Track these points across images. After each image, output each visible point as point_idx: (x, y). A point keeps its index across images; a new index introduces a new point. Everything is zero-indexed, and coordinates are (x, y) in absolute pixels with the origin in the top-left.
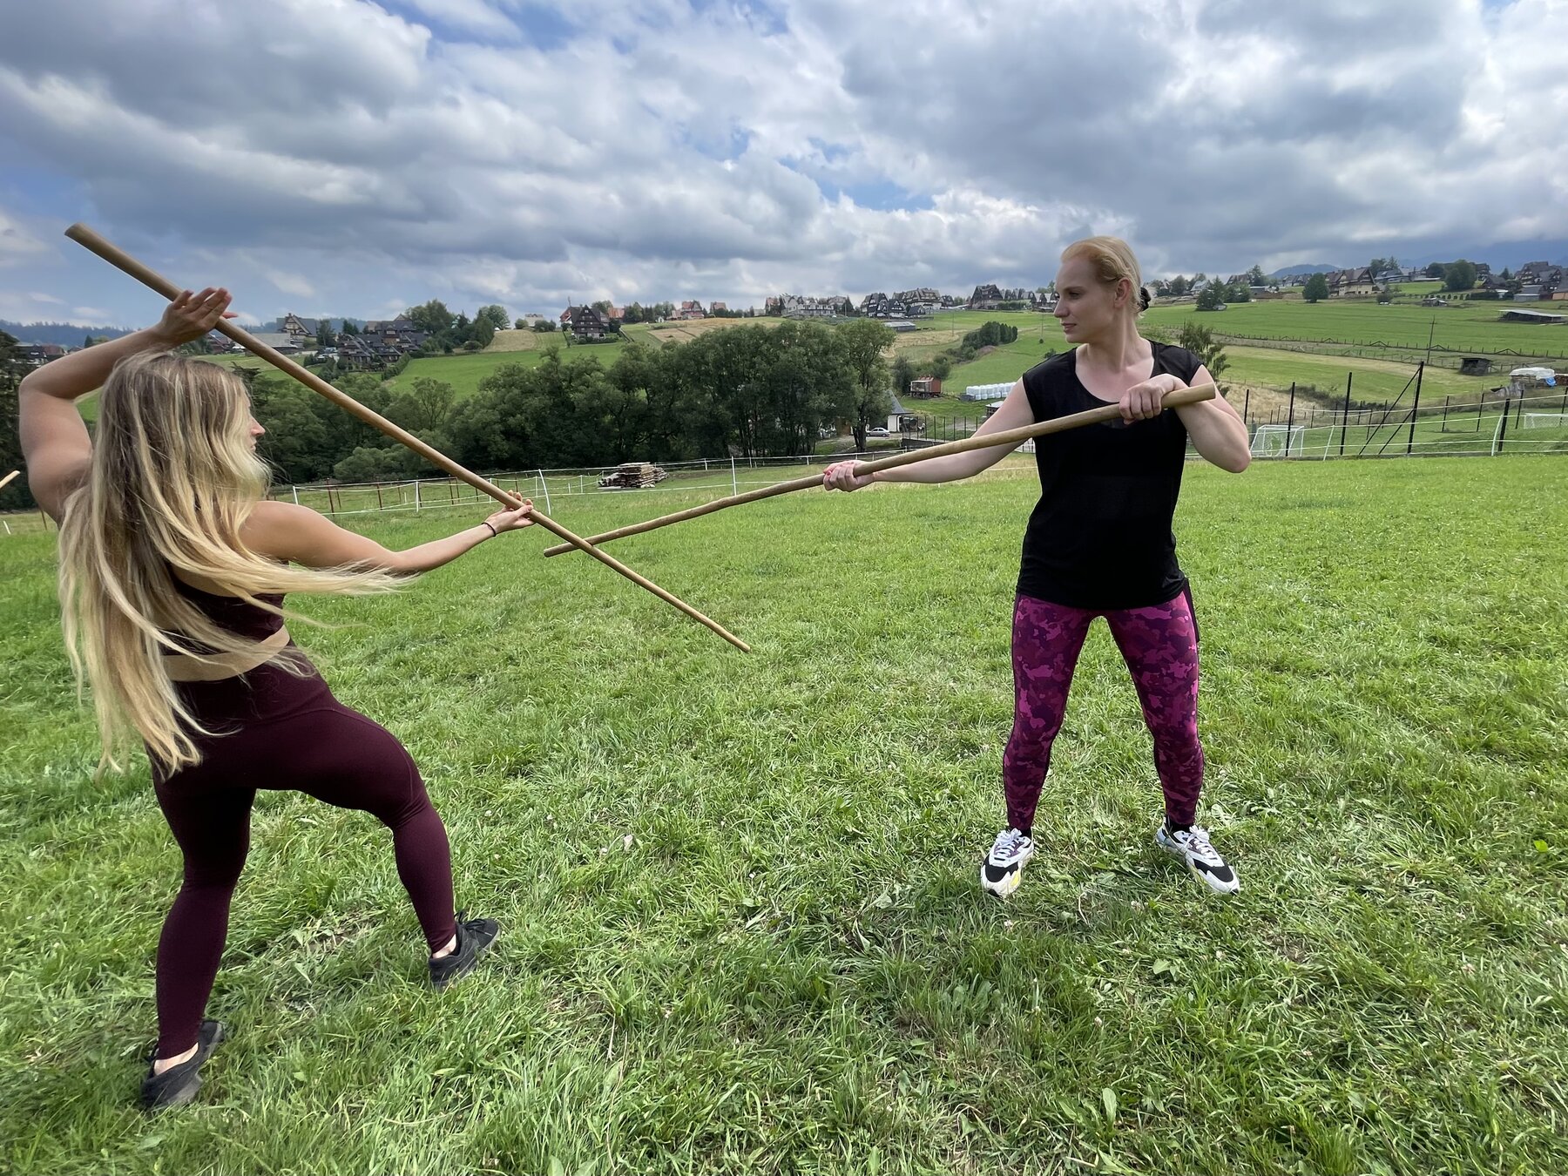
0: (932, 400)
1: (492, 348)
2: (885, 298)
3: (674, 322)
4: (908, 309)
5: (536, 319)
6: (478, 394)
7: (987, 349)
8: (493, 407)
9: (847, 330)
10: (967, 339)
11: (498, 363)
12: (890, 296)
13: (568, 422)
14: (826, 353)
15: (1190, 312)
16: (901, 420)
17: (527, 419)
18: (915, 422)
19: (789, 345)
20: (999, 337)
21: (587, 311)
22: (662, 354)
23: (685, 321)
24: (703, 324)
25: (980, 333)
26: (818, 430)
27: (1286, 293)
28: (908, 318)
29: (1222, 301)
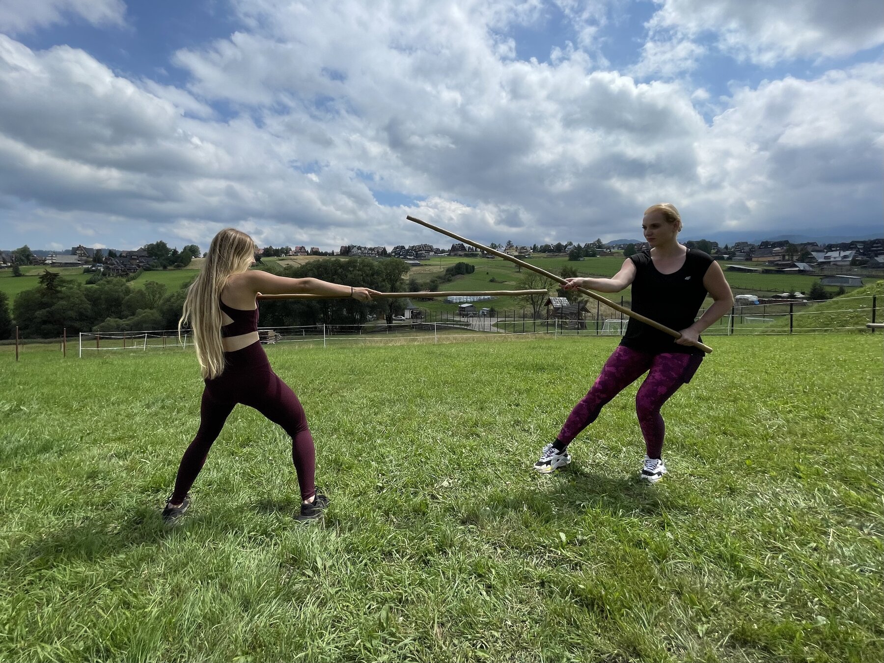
0: (430, 302)
1: (190, 267)
2: (405, 248)
3: (291, 257)
4: (417, 254)
6: (179, 290)
7: (459, 276)
9: (385, 263)
10: (448, 270)
11: (192, 275)
15: (565, 260)
16: (412, 312)
18: (419, 313)
20: (465, 270)
23: (296, 257)
24: (306, 258)
25: (455, 268)
26: (366, 316)
27: (615, 253)
28: (416, 259)
29: (582, 256)
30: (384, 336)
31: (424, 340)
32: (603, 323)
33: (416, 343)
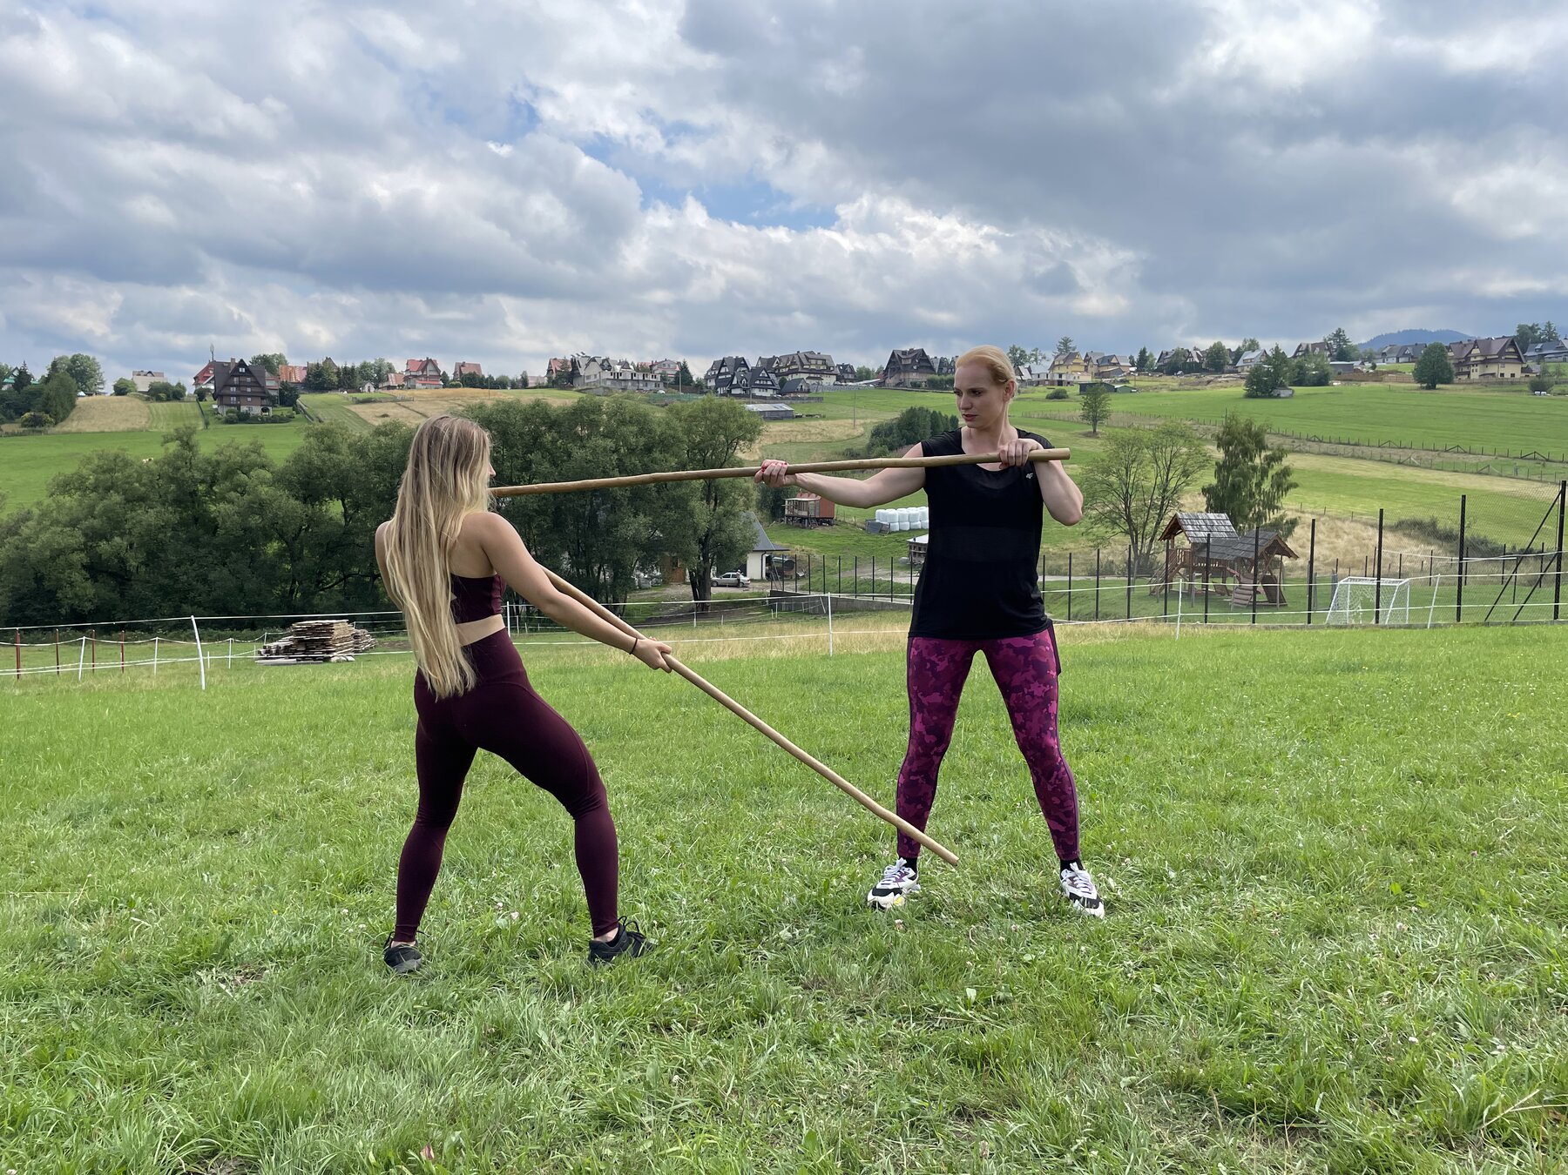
0: (820, 531)
1: (71, 425)
2: (745, 365)
3: (391, 392)
4: (782, 383)
5: (150, 379)
6: (47, 501)
8: (73, 523)
9: (685, 414)
10: (877, 433)
11: (87, 450)
12: (753, 363)
13: (202, 551)
14: (648, 449)
15: (1236, 399)
16: (769, 560)
17: (131, 545)
18: (791, 564)
19: (589, 435)
21: (242, 370)
22: (372, 443)
23: (409, 392)
24: (441, 397)
25: (899, 425)
26: (631, 573)
27: (1388, 373)
28: (782, 399)
29: (1287, 383)
30: (686, 633)
31: (798, 645)
32: (1334, 587)
33: (773, 654)
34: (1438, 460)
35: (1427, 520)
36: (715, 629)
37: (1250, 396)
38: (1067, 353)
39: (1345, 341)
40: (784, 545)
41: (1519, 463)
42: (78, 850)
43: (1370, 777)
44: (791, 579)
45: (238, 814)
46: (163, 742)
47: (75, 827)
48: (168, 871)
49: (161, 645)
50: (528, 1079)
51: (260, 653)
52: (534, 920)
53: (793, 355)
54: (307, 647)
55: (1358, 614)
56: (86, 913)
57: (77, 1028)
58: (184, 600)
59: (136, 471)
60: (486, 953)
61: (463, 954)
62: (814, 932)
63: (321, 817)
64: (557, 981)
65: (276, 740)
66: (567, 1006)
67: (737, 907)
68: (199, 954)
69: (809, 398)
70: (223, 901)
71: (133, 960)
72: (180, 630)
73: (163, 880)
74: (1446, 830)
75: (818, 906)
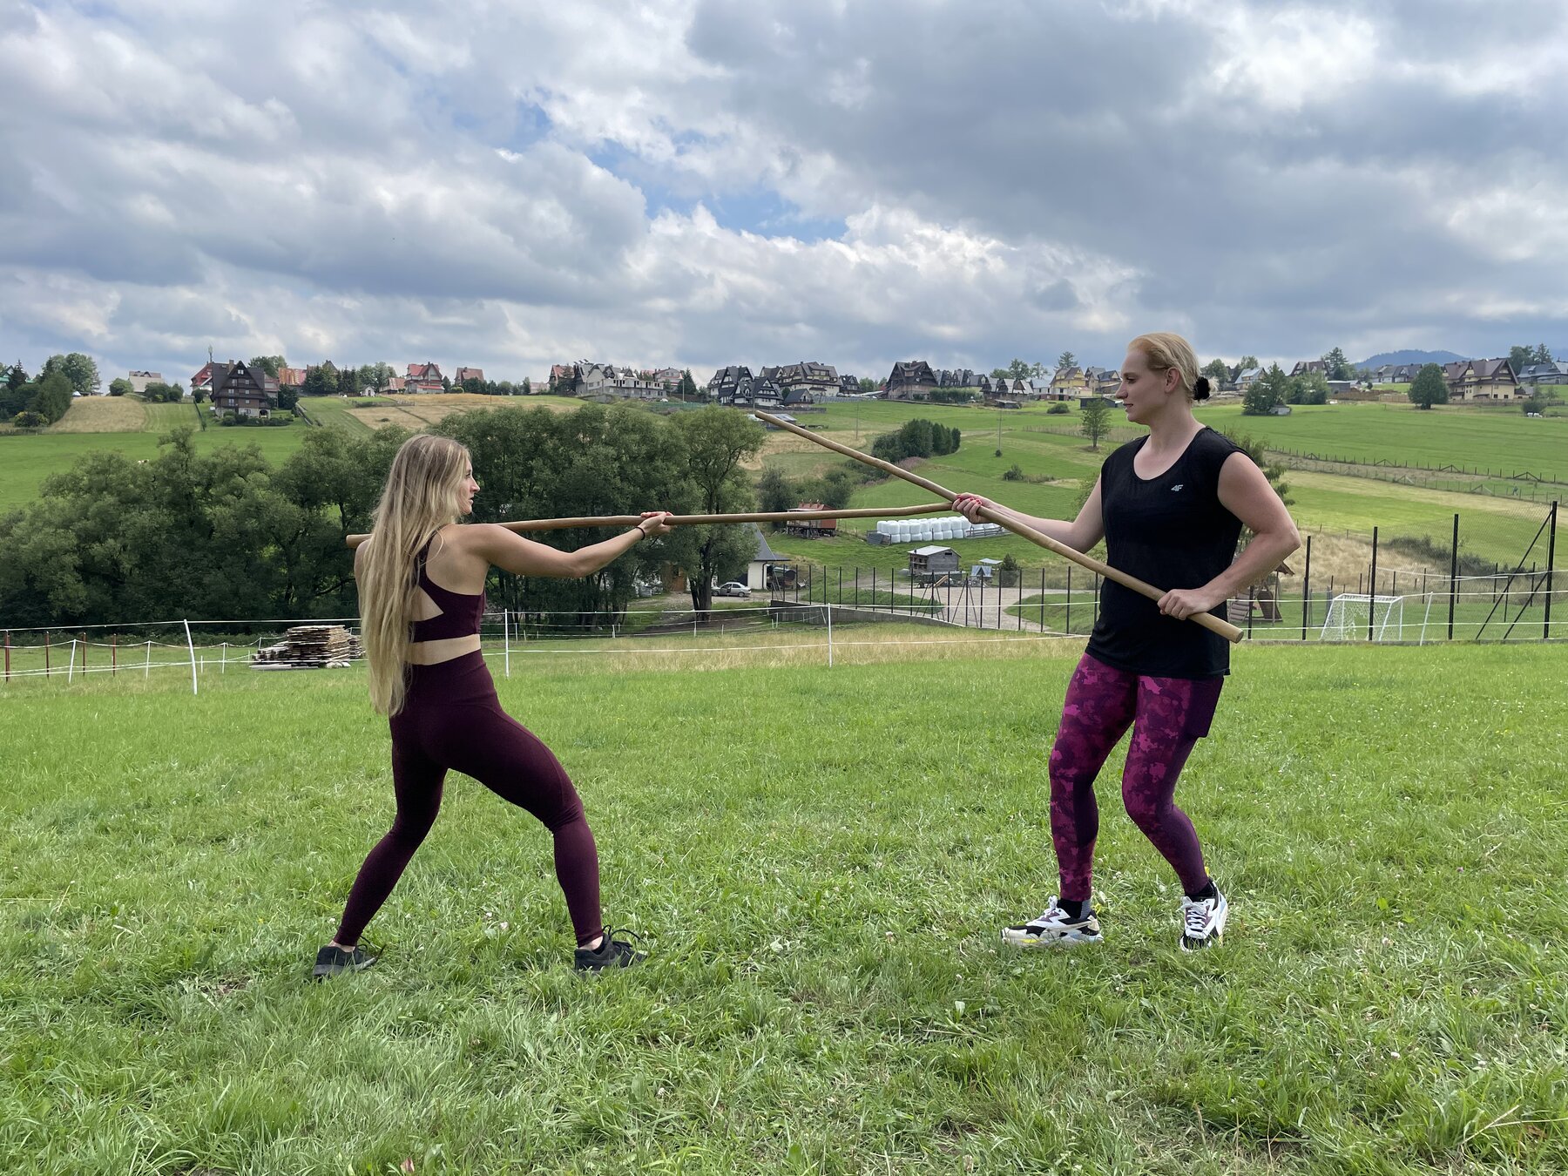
0: (821, 541)
1: (66, 425)
2: (749, 375)
4: (786, 393)
5: (147, 380)
7: (912, 461)
8: (67, 525)
9: (688, 422)
10: (879, 444)
11: (82, 451)
12: (756, 372)
13: (198, 554)
15: (1234, 417)
16: (770, 570)
17: (124, 547)
18: (792, 575)
19: (591, 443)
20: (931, 444)
21: (241, 372)
22: (374, 447)
23: (410, 397)
24: (443, 402)
25: (901, 437)
26: (632, 582)
27: (1383, 392)
28: (785, 409)
29: (1284, 401)
30: (685, 642)
31: (798, 656)
32: (1329, 604)
33: (773, 664)
34: (1431, 479)
35: (1421, 538)
36: (715, 639)
37: (1247, 413)
38: (1068, 368)
39: (1342, 361)
40: (786, 555)
41: (1511, 482)
42: (61, 856)
43: (1361, 793)
44: (792, 590)
45: (226, 821)
46: (152, 747)
47: (60, 832)
48: (152, 878)
49: (154, 649)
50: (512, 1091)
51: (254, 658)
52: (523, 930)
53: (796, 366)
54: (302, 652)
55: (1352, 630)
56: (68, 920)
57: (55, 1037)
58: (178, 603)
59: (131, 472)
60: (474, 963)
61: (450, 964)
62: (805, 943)
63: (311, 825)
64: (545, 992)
65: (268, 745)
66: (554, 1017)
67: (728, 918)
68: (181, 962)
69: (812, 409)
70: (209, 909)
71: (115, 969)
72: (173, 634)
73: (147, 887)
74: (1432, 845)
75: (810, 918)
